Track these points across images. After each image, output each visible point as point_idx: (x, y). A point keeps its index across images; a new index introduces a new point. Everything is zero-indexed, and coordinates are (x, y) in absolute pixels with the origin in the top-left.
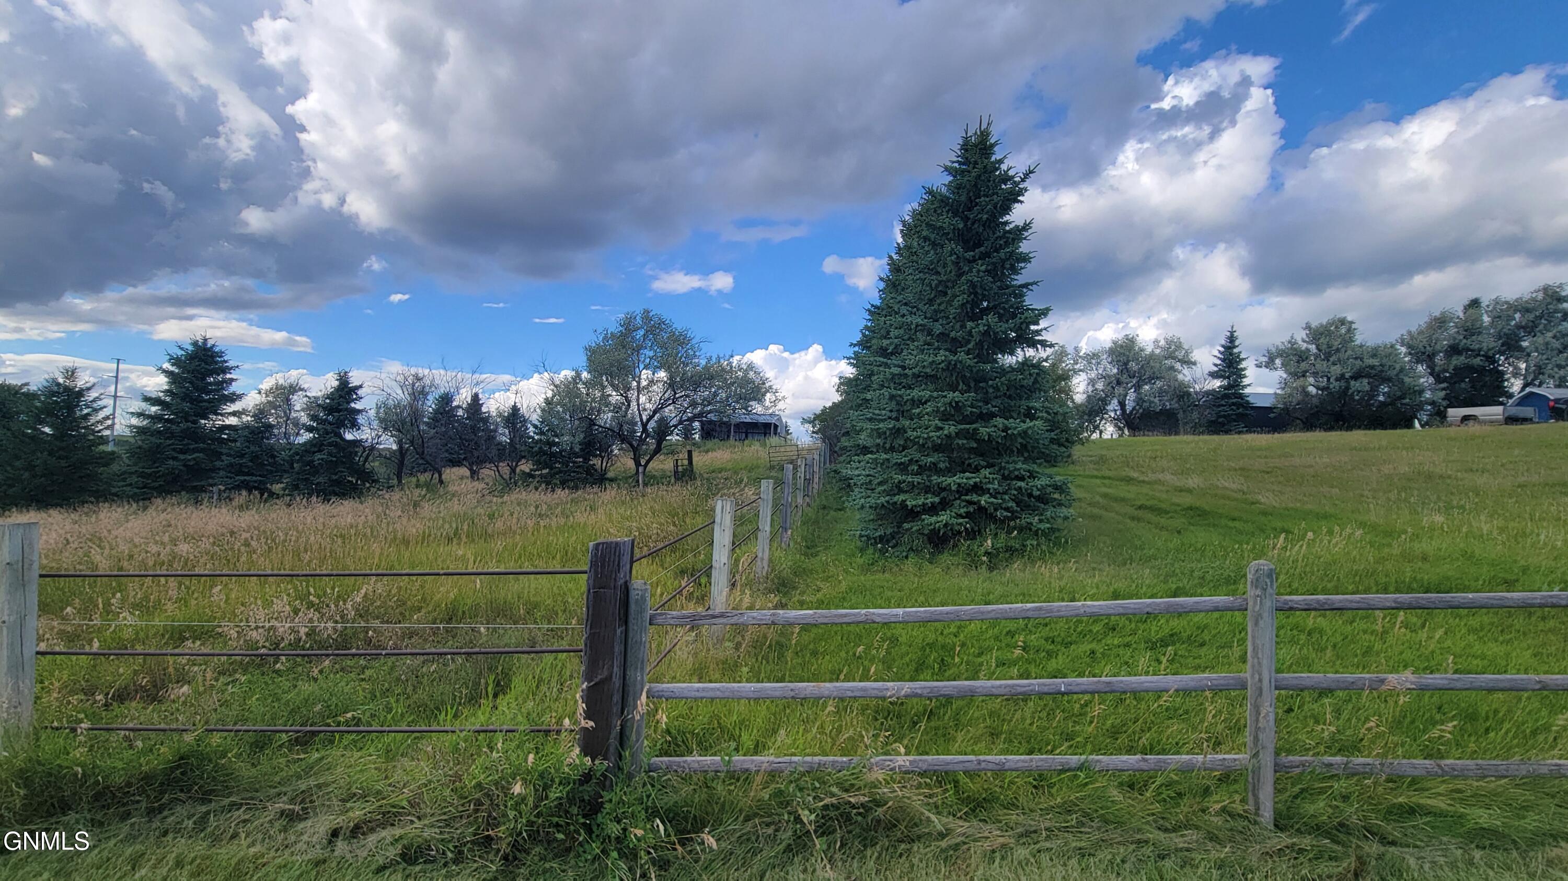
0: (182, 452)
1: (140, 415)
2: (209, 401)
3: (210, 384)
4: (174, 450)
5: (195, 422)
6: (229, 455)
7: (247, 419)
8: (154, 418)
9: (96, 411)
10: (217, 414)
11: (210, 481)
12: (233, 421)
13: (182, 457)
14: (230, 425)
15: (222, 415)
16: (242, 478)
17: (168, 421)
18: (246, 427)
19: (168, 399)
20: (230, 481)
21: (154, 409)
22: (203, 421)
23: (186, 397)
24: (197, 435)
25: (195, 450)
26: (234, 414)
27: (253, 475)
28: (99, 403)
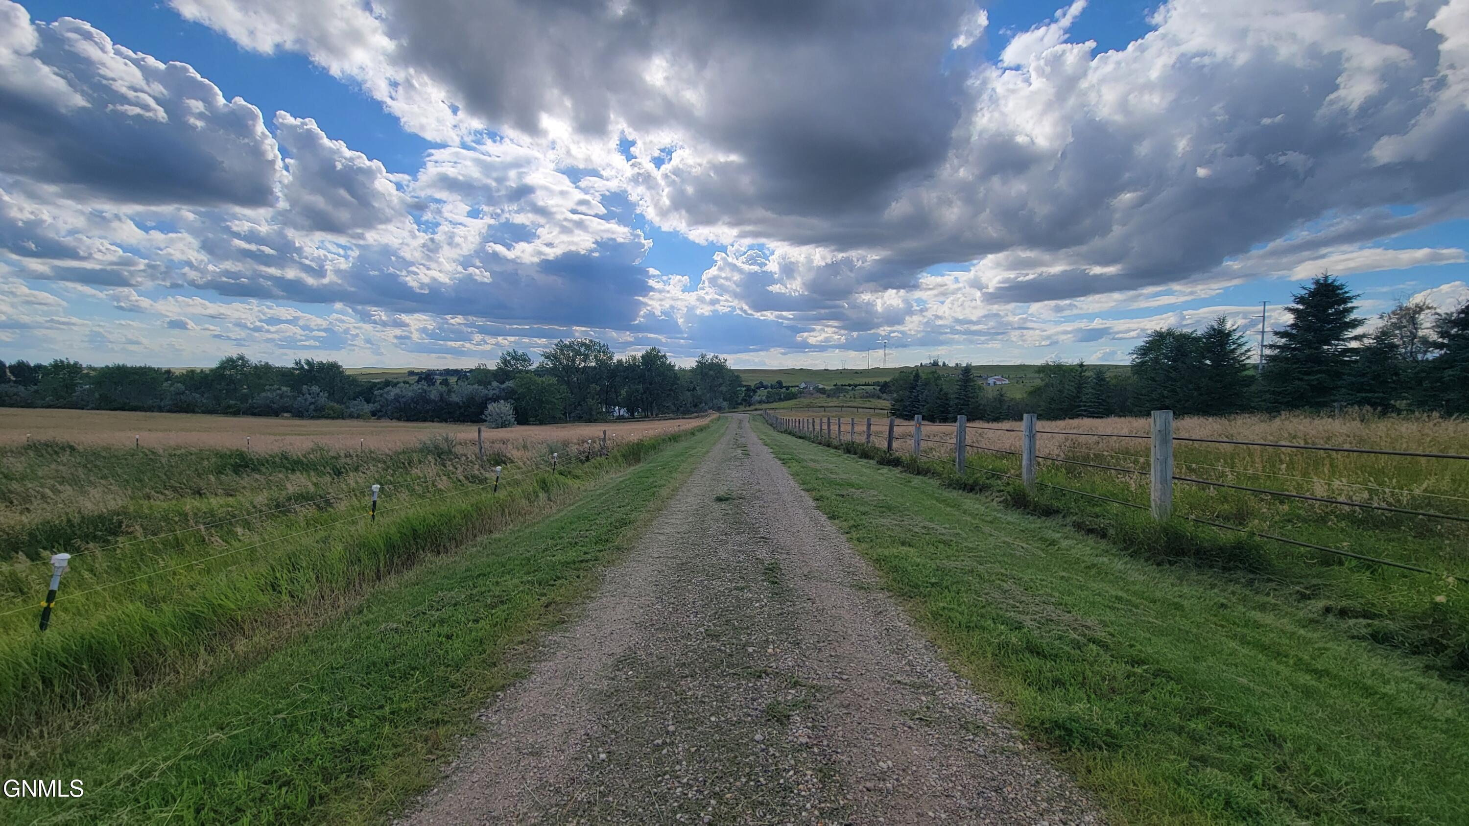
0: (1308, 374)
1: (1271, 346)
2: (1329, 329)
3: (1331, 314)
4: (1299, 372)
5: (1317, 349)
6: (1349, 375)
7: (1366, 341)
8: (1283, 348)
9: (1240, 345)
10: (1339, 340)
11: (1332, 397)
12: (1354, 345)
13: (1306, 378)
14: (1353, 349)
15: (1344, 340)
16: (1364, 395)
17: (1295, 349)
18: (1368, 349)
19: (1294, 332)
20: (1351, 397)
21: (1284, 340)
22: (1326, 347)
23: (1308, 328)
24: (1319, 360)
25: (1320, 372)
26: (1356, 338)
27: (1375, 392)
28: (1242, 340)
